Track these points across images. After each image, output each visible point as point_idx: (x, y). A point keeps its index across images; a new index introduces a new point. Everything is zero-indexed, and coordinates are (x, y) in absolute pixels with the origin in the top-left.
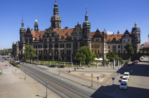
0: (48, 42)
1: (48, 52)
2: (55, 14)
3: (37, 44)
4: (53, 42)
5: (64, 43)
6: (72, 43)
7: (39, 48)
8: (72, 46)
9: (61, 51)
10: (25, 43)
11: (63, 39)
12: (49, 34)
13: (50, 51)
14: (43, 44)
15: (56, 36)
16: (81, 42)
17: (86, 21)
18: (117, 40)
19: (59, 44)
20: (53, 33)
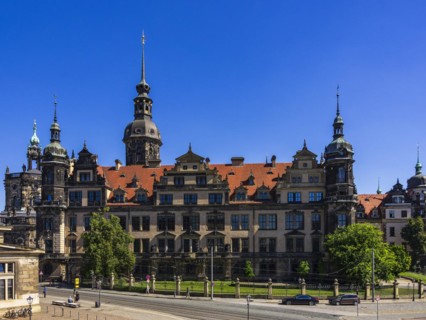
0: (178, 208)
1: (178, 246)
2: (139, 116)
3: (125, 214)
4: (203, 208)
5: (250, 213)
6: (281, 215)
7: (136, 228)
8: (282, 224)
9: (235, 241)
10: (66, 210)
11: (244, 199)
12: (186, 177)
13: (187, 242)
14: (153, 216)
15: (214, 186)
16: (316, 211)
17: (340, 140)
18: (367, 211)
19: (228, 215)
20: (204, 174)
